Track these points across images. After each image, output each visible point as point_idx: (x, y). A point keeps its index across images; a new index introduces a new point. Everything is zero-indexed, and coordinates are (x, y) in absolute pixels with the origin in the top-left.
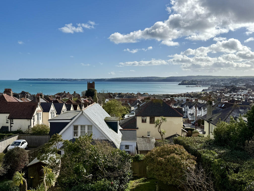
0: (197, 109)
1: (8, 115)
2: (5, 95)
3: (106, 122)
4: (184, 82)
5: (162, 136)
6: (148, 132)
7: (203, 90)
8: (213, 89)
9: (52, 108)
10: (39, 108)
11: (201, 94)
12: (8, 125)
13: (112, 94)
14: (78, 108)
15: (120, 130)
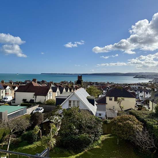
0: (145, 93)
1: (34, 93)
2: (33, 82)
3: (87, 99)
4: (137, 76)
5: (121, 109)
6: (113, 106)
7: (149, 82)
8: (156, 81)
9: (58, 90)
10: (51, 90)
11: (148, 84)
12: (34, 99)
13: (92, 82)
14: (72, 90)
15: (96, 104)
